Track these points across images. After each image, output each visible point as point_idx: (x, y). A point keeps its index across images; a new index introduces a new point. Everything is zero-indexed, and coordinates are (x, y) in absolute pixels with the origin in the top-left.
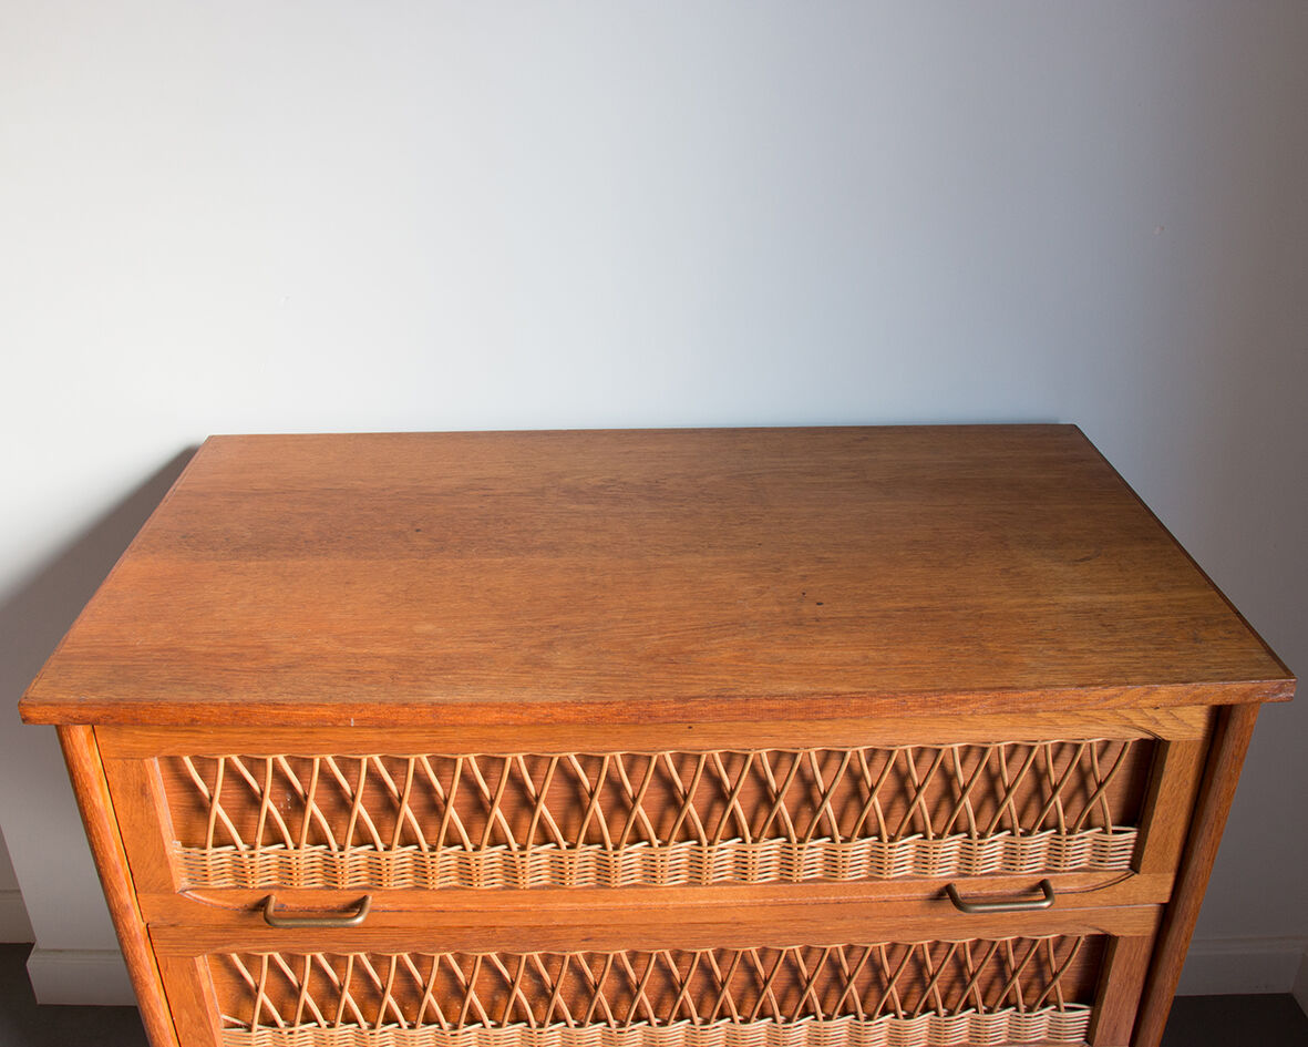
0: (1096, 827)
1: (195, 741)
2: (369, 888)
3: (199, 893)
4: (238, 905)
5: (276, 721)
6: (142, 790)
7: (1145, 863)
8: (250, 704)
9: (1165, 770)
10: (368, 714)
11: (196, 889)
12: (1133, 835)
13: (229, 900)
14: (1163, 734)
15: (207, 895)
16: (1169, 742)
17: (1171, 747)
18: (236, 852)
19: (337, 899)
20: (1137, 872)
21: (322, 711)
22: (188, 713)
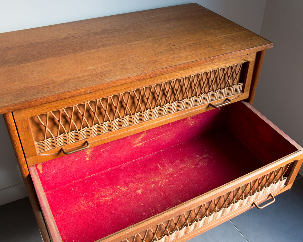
0: (235, 84)
1: (41, 110)
2: (87, 138)
3: (43, 153)
4: (54, 153)
5: (69, 96)
6: (27, 127)
7: (245, 90)
8: (62, 93)
9: (249, 68)
10: (92, 88)
11: (42, 152)
12: (242, 84)
13: (51, 153)
14: (249, 60)
15: (45, 153)
16: (249, 62)
17: (250, 63)
18: (52, 139)
19: (79, 144)
20: (243, 92)
21: (81, 91)
22: (45, 100)
